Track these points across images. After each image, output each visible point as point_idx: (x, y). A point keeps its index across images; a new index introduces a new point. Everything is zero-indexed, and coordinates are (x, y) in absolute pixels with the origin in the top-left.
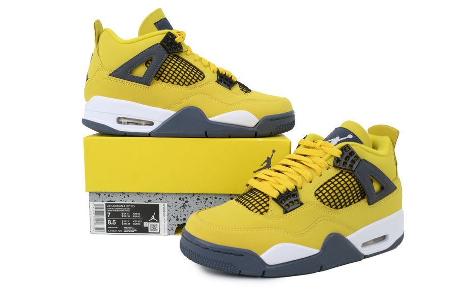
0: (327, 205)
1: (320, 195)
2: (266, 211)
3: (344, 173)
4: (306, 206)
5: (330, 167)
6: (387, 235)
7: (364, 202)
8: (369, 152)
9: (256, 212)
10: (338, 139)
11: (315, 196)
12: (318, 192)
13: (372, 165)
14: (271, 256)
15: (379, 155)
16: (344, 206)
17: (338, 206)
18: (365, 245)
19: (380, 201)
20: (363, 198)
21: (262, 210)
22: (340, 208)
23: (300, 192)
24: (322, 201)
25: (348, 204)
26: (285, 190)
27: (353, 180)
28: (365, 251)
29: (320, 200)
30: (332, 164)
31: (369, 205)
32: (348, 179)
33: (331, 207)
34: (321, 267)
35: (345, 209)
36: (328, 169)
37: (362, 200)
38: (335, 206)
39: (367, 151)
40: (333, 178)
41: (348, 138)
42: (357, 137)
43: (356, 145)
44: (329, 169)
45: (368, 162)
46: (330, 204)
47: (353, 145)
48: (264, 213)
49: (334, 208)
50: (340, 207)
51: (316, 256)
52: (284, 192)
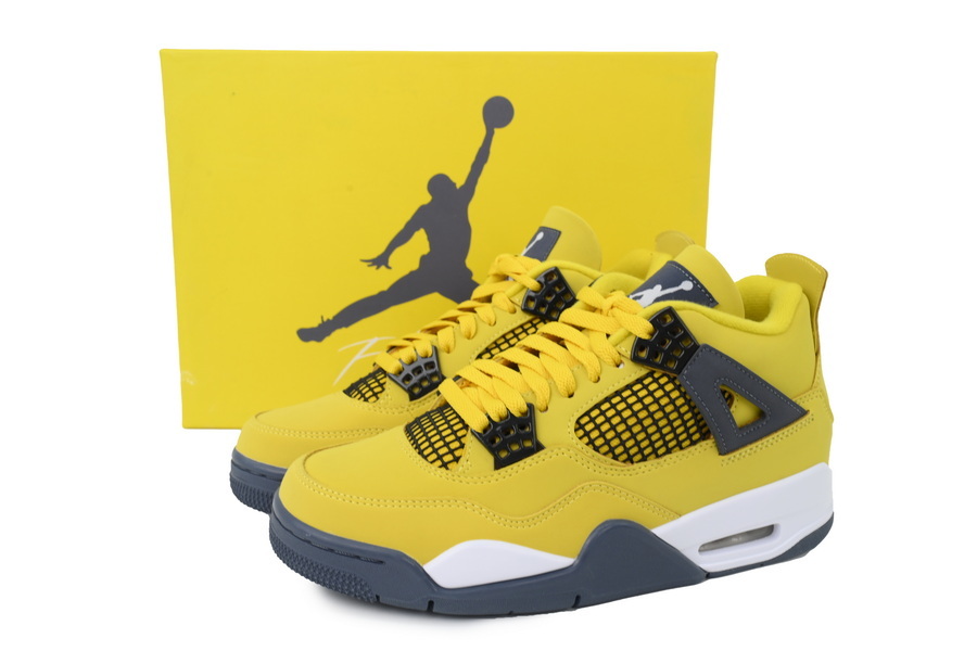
0: (605, 454)
1: (589, 427)
2: (457, 459)
3: (656, 375)
4: (550, 454)
5: (623, 359)
6: (777, 525)
7: (707, 446)
8: (726, 326)
9: (432, 462)
10: (657, 291)
11: (576, 430)
12: (586, 419)
13: (728, 358)
14: (450, 569)
15: (757, 334)
16: (650, 454)
17: (635, 454)
18: (708, 547)
19: (753, 446)
20: (704, 437)
21: (448, 458)
22: (640, 461)
23: (541, 418)
24: (591, 442)
25: (661, 451)
26: (503, 413)
27: (675, 394)
28: (707, 562)
29: (586, 440)
30: (628, 354)
31: (720, 454)
32: (664, 390)
33: (615, 457)
34: (578, 598)
35: (652, 462)
36: (618, 366)
37: (703, 443)
38: (625, 456)
39: (720, 323)
40: (629, 387)
41: (682, 290)
42: (703, 287)
43: (691, 309)
44: (622, 366)
45: (717, 352)
46: (612, 450)
47: (684, 309)
48: (449, 466)
49: (624, 461)
50: (639, 457)
51: (561, 574)
52: (501, 419)
